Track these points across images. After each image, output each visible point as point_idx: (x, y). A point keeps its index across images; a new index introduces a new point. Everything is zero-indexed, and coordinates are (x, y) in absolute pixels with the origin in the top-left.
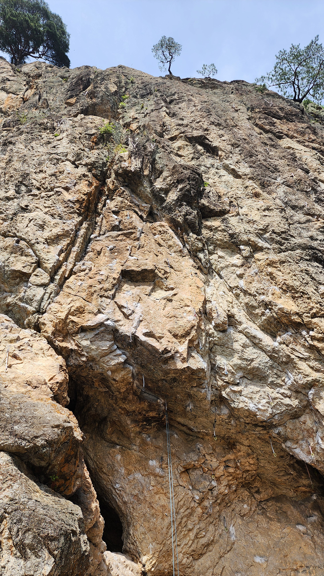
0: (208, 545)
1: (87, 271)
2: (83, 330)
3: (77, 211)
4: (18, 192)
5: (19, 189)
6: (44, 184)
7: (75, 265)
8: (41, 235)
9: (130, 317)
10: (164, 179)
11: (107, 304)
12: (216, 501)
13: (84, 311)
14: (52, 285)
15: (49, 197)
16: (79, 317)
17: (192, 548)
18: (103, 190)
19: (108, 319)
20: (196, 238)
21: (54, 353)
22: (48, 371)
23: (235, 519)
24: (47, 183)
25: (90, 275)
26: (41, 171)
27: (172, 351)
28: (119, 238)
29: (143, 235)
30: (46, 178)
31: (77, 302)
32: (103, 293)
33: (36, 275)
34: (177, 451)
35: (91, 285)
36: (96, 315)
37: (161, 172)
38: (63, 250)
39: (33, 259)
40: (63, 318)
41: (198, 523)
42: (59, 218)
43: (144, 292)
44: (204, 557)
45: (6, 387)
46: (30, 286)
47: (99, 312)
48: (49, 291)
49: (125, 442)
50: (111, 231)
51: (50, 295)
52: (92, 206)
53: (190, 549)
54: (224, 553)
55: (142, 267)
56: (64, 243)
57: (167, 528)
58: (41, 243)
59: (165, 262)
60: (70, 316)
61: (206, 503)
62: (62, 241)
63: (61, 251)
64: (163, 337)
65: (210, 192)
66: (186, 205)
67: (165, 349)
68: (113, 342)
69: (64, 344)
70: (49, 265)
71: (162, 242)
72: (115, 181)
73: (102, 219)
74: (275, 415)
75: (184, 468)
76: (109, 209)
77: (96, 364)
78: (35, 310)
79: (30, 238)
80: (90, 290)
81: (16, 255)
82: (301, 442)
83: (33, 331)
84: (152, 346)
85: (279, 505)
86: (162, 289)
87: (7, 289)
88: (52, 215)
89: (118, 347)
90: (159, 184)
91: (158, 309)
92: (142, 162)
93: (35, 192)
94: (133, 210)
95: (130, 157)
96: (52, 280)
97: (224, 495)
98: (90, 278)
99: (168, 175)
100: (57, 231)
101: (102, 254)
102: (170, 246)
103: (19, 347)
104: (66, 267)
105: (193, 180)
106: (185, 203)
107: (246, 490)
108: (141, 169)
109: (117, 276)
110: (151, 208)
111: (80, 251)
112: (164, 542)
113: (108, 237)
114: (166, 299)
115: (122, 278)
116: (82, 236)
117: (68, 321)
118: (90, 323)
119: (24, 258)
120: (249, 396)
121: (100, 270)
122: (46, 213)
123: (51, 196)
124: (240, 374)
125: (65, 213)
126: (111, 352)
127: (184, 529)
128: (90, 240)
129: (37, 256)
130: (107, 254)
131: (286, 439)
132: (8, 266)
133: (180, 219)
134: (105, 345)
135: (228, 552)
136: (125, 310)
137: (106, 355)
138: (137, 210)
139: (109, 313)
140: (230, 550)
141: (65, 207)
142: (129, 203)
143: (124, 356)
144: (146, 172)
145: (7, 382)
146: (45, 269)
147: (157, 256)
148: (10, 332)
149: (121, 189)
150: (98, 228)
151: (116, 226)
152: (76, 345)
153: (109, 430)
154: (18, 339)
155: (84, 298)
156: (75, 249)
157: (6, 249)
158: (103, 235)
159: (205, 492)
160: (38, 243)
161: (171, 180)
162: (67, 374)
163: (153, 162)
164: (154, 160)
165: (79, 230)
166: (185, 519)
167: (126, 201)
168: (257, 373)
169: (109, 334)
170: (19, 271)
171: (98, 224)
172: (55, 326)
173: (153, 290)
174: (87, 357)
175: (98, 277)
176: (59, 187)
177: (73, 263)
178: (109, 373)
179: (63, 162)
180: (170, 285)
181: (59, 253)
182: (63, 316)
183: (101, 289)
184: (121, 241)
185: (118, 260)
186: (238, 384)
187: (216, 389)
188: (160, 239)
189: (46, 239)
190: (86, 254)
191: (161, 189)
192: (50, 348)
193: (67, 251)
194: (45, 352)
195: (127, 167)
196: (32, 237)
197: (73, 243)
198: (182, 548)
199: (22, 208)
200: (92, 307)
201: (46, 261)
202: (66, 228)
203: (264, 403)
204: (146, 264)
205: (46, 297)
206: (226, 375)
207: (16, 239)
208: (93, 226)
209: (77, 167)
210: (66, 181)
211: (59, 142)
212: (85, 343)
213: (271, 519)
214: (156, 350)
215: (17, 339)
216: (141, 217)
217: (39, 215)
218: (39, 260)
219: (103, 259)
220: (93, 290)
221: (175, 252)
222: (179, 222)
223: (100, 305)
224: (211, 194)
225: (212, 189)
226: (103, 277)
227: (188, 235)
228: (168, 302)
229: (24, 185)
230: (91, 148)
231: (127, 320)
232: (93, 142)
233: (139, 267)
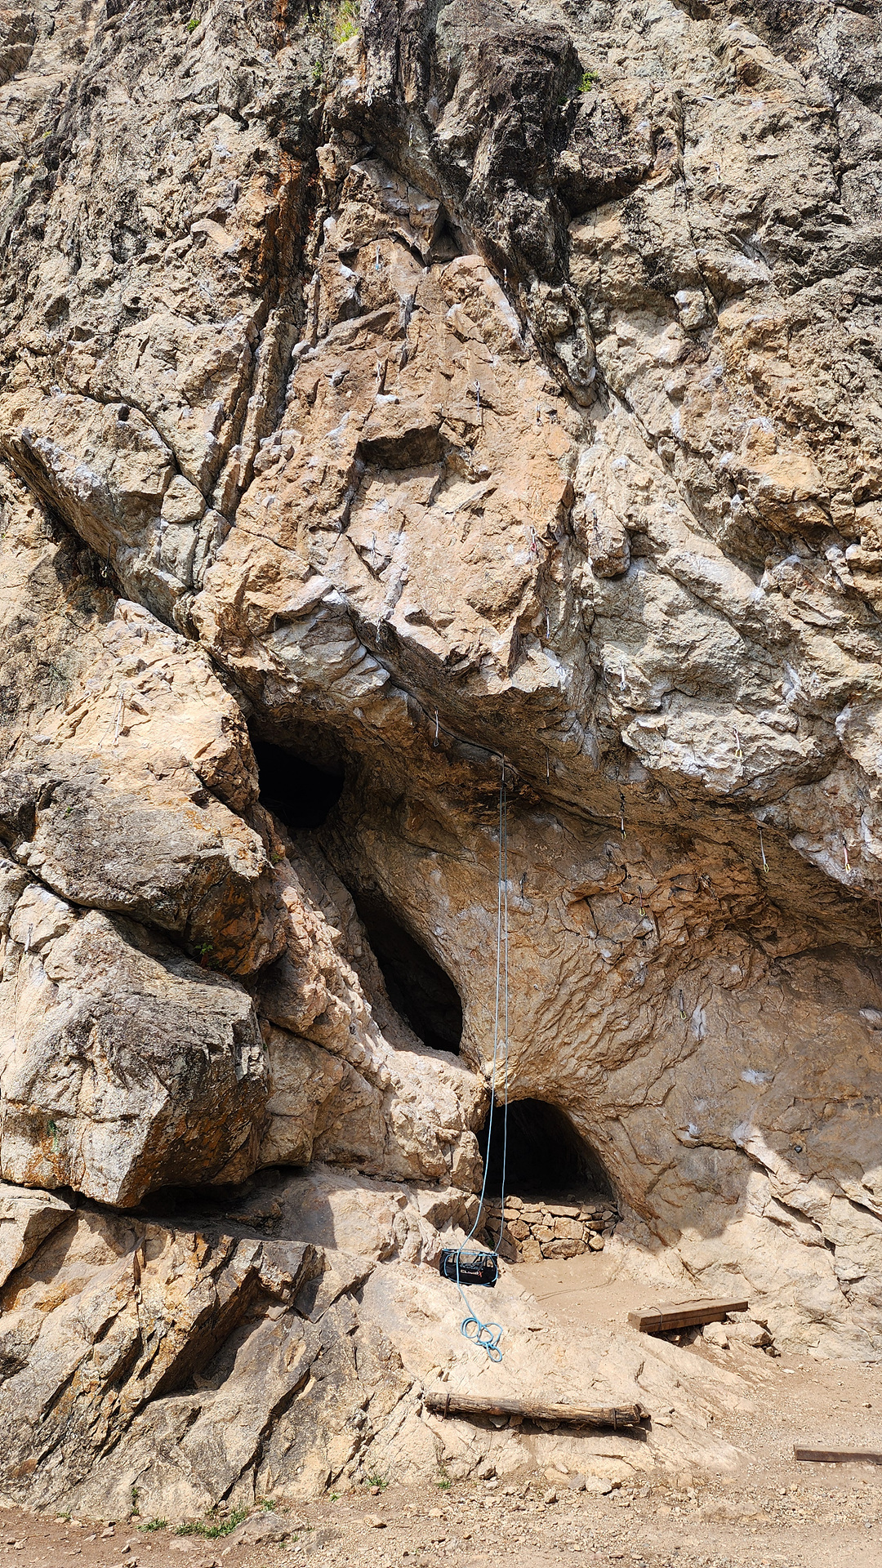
0: (636, 1045)
1: (283, 460)
2: (282, 621)
3: (248, 284)
4: (118, 257)
5: (120, 247)
6: (169, 214)
7: (258, 448)
8: (170, 381)
9: (381, 576)
10: (463, 102)
11: (329, 546)
12: (656, 959)
13: (278, 574)
14: (211, 515)
15: (182, 256)
16: (269, 592)
17: (598, 1049)
18: (316, 186)
19: (332, 588)
20: (550, 297)
21: (217, 686)
22: (199, 733)
23: (708, 996)
24: (176, 211)
25: (288, 472)
26: (162, 172)
27: (471, 655)
28: (358, 341)
29: (415, 315)
30: (172, 193)
31: (261, 552)
32: (316, 519)
33: (174, 497)
34: (556, 860)
35: (288, 501)
36: (305, 580)
37: (455, 77)
38: (224, 413)
39: (160, 456)
40: (232, 601)
41: (613, 1003)
42: (208, 317)
43: (416, 496)
44: (629, 1066)
45: (105, 781)
46: (165, 528)
47: (313, 571)
48: (204, 533)
49: (448, 845)
50: (339, 320)
51: (209, 542)
52: (288, 256)
53: (594, 1051)
54: (675, 1061)
55: (406, 425)
56: (225, 390)
57: (537, 1013)
58: (172, 407)
59: (469, 392)
60: (249, 594)
61: (630, 965)
62: (220, 388)
63: (221, 417)
64: (451, 621)
65: (594, 109)
66: (514, 189)
67: (453, 651)
68: (353, 642)
69: (246, 662)
70: (194, 465)
71: (467, 326)
72: (336, 149)
73: (318, 286)
74: (753, 780)
75: (576, 894)
76: (331, 248)
77: (326, 696)
78: (182, 585)
79: (147, 398)
80: (288, 515)
81: (125, 451)
82: (828, 838)
83: (182, 639)
84: (423, 648)
85: (824, 965)
86: (464, 477)
87: (129, 540)
88: (191, 315)
89: (368, 652)
90: (448, 129)
91: (448, 541)
92: (396, 61)
93: (154, 246)
94: (393, 234)
95: (363, 51)
96: (209, 501)
97: (677, 947)
98: (290, 481)
99: (469, 84)
100: (203, 360)
101: (318, 401)
102: (488, 335)
103: (141, 686)
104: (237, 459)
105: (530, 89)
106: (510, 183)
107: (740, 935)
108: (396, 85)
109: (344, 463)
110: (442, 211)
111: (268, 404)
112: (529, 1038)
113: (331, 343)
114: (469, 510)
115: (366, 466)
116: (266, 360)
117: (245, 606)
118: (293, 605)
119: (142, 456)
120: (684, 738)
121: (310, 455)
122: (176, 313)
123: (185, 252)
124: (663, 685)
125: (221, 299)
126: (353, 667)
127: (580, 1014)
128: (292, 362)
129: (169, 445)
130: (329, 399)
131: (794, 832)
132: (113, 484)
133: (503, 243)
134: (335, 651)
135: (685, 1058)
136: (369, 558)
137: (342, 674)
138: (401, 230)
139: (332, 571)
140: (690, 1055)
141: (219, 281)
142: (380, 216)
143: (383, 672)
144: (411, 95)
145: (110, 771)
146: (188, 476)
147: (449, 377)
148: (145, 643)
149: (353, 172)
150: (310, 319)
151: (347, 302)
152: (271, 660)
153: (409, 822)
154: (141, 666)
155: (277, 540)
156: (254, 402)
157: (106, 440)
158: (324, 337)
159: (625, 942)
160: (165, 409)
161: (477, 103)
162: (244, 735)
163: (429, 48)
164: (432, 36)
165: (260, 339)
166: (580, 995)
167: (371, 211)
168: (705, 677)
169: (341, 623)
170: (136, 494)
171: (310, 305)
172: (220, 621)
173: (440, 487)
174: (299, 684)
175: (307, 476)
176: (202, 215)
177: (253, 444)
178: (358, 713)
179: (210, 120)
180: (479, 464)
181: (216, 424)
182: (230, 594)
183: (311, 509)
184: (363, 349)
185: (351, 414)
186: (658, 711)
187: (609, 727)
188: (464, 318)
189: (183, 392)
190: (285, 407)
191: (455, 143)
192: (209, 676)
193: (235, 413)
194: (200, 689)
195: (355, 95)
196: (148, 395)
197: (247, 385)
198: (575, 1049)
199: (128, 309)
200: (295, 562)
201: (187, 456)
202: (225, 348)
203: (723, 751)
204: (416, 414)
205: (200, 550)
206: (627, 691)
207: (118, 406)
208: (294, 318)
209: (245, 127)
210: (214, 190)
211: (196, 52)
212: (290, 653)
213: (798, 995)
214: (435, 658)
215: (138, 668)
216: (415, 252)
217: (159, 323)
218: (174, 454)
219: (321, 414)
220: (293, 515)
221: (500, 352)
222: (501, 250)
223: (313, 554)
224: (597, 119)
225: (605, 94)
226: (315, 476)
227: (529, 292)
228: (474, 516)
229: (129, 229)
230: (276, 45)
231: (377, 583)
232: (278, 19)
233: (398, 425)
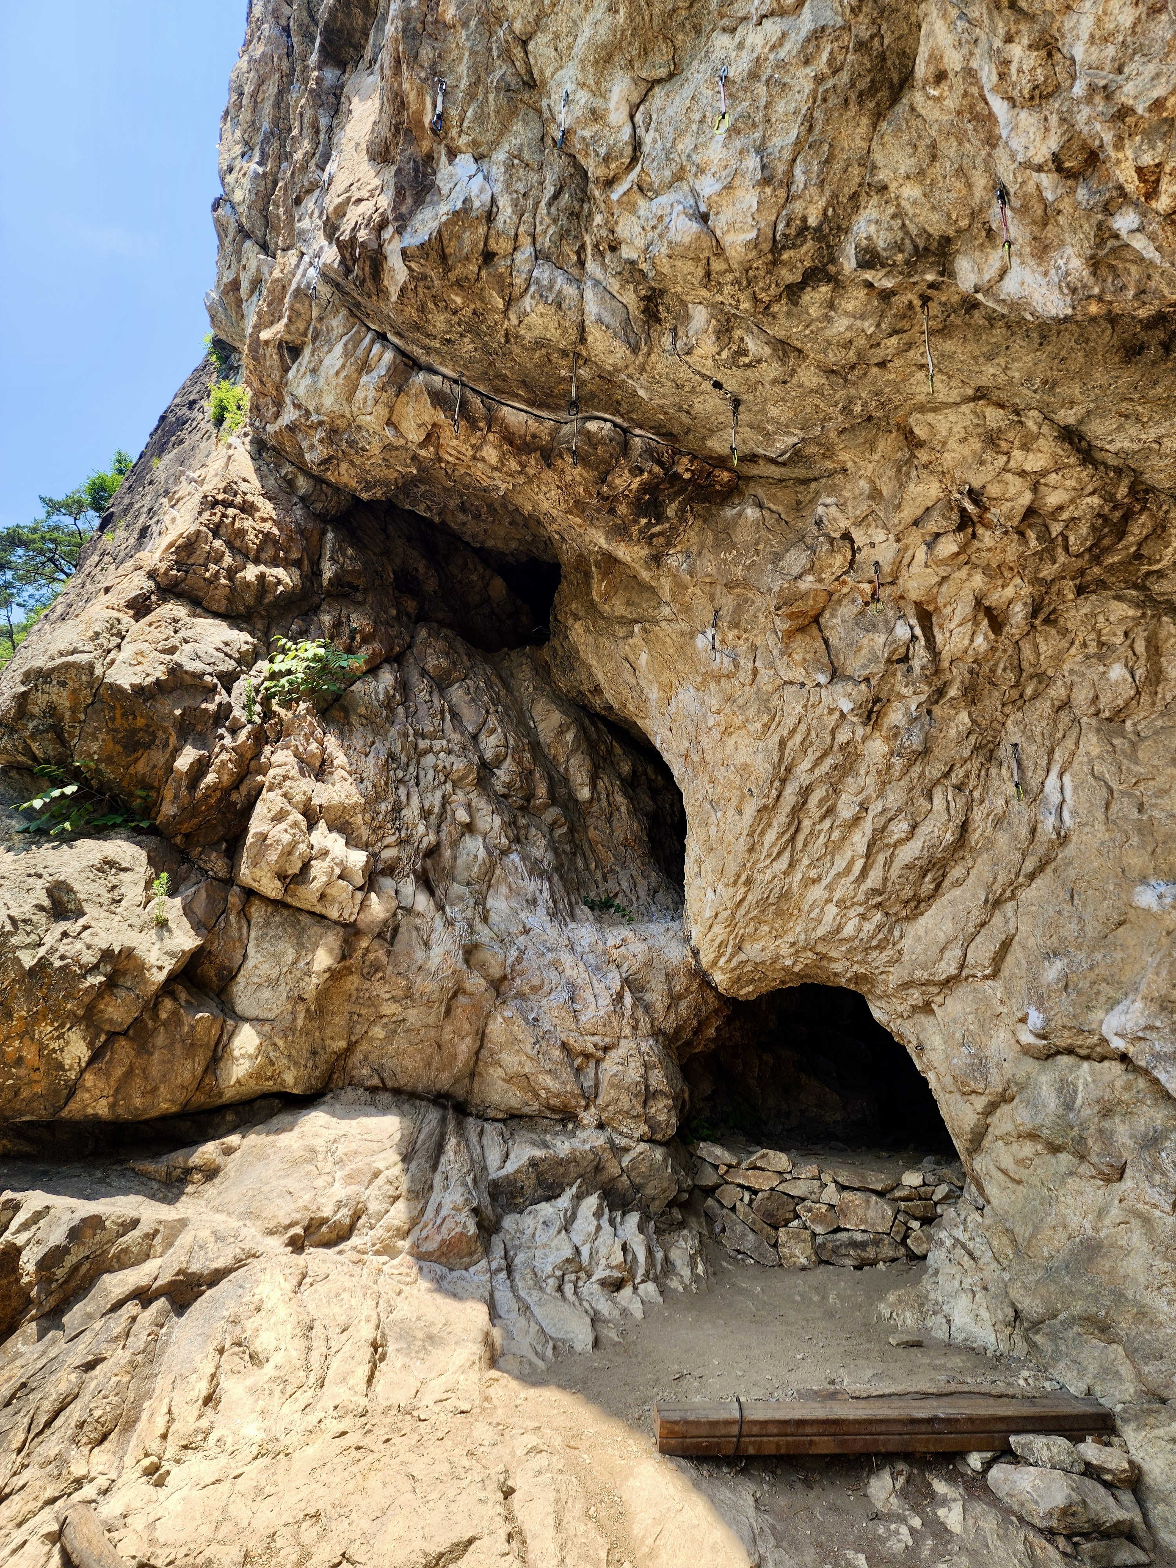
0: (937, 865)
12: (941, 693)
17: (869, 883)
44: (934, 907)
49: (645, 606)
53: (864, 887)
54: (1013, 886)
97: (979, 659)
134: (338, 354)
140: (1041, 869)
166: (822, 790)
169: (336, 311)
174: (322, 424)
212: (304, 386)
